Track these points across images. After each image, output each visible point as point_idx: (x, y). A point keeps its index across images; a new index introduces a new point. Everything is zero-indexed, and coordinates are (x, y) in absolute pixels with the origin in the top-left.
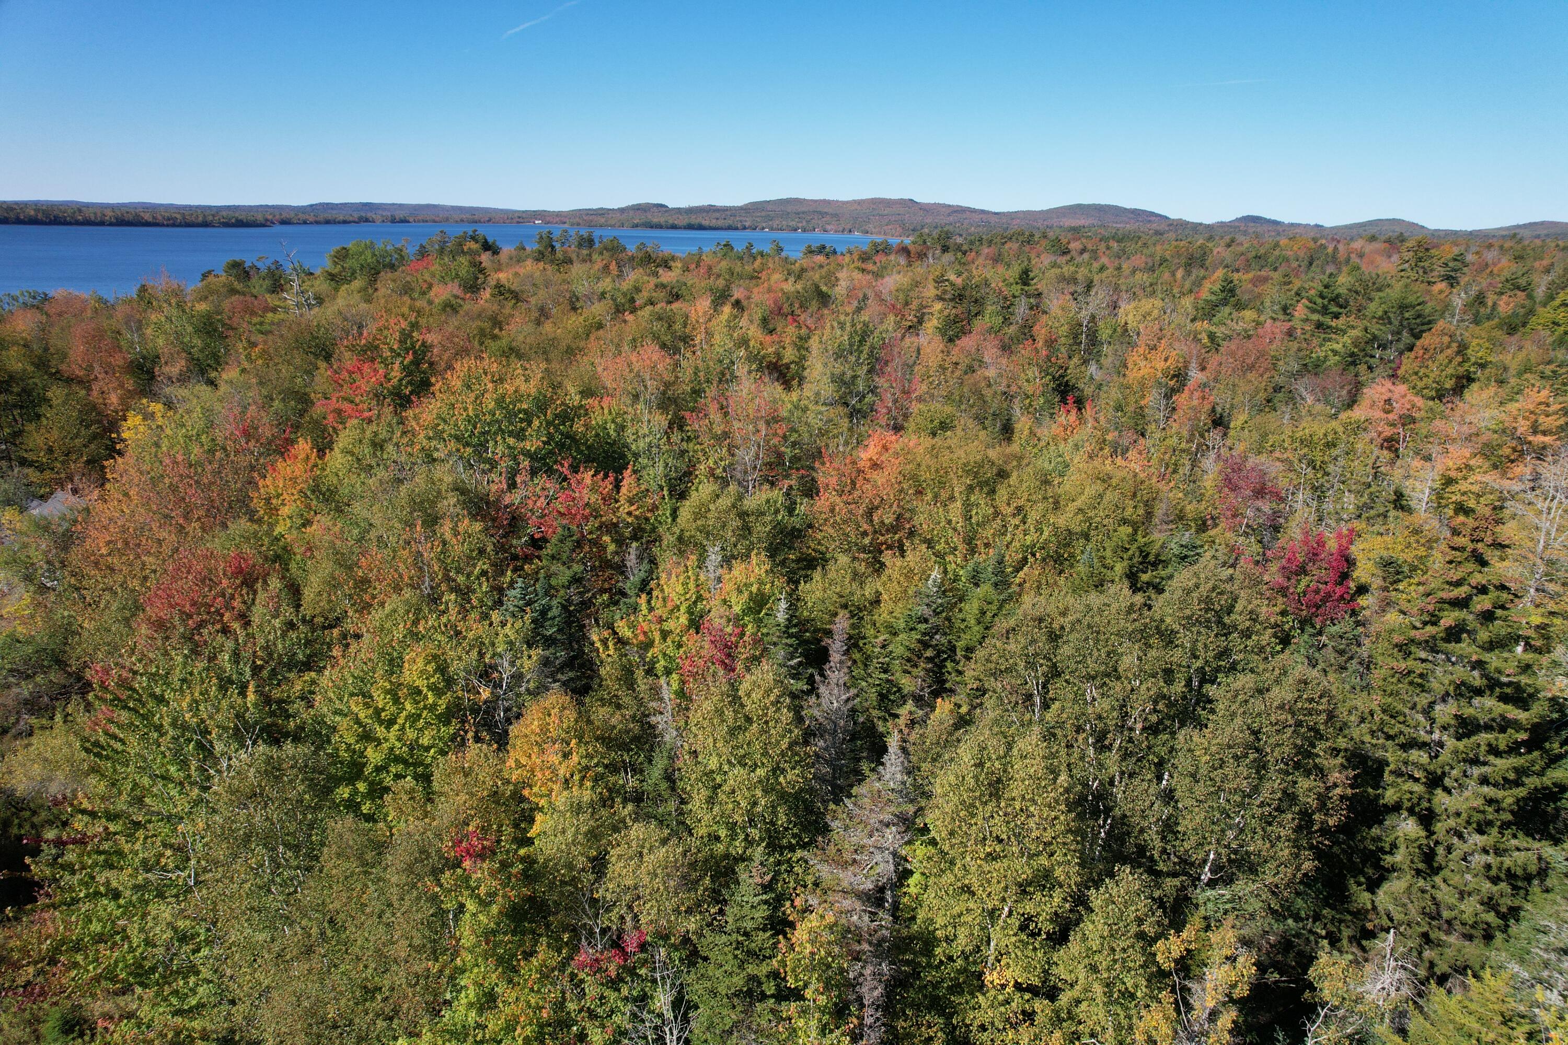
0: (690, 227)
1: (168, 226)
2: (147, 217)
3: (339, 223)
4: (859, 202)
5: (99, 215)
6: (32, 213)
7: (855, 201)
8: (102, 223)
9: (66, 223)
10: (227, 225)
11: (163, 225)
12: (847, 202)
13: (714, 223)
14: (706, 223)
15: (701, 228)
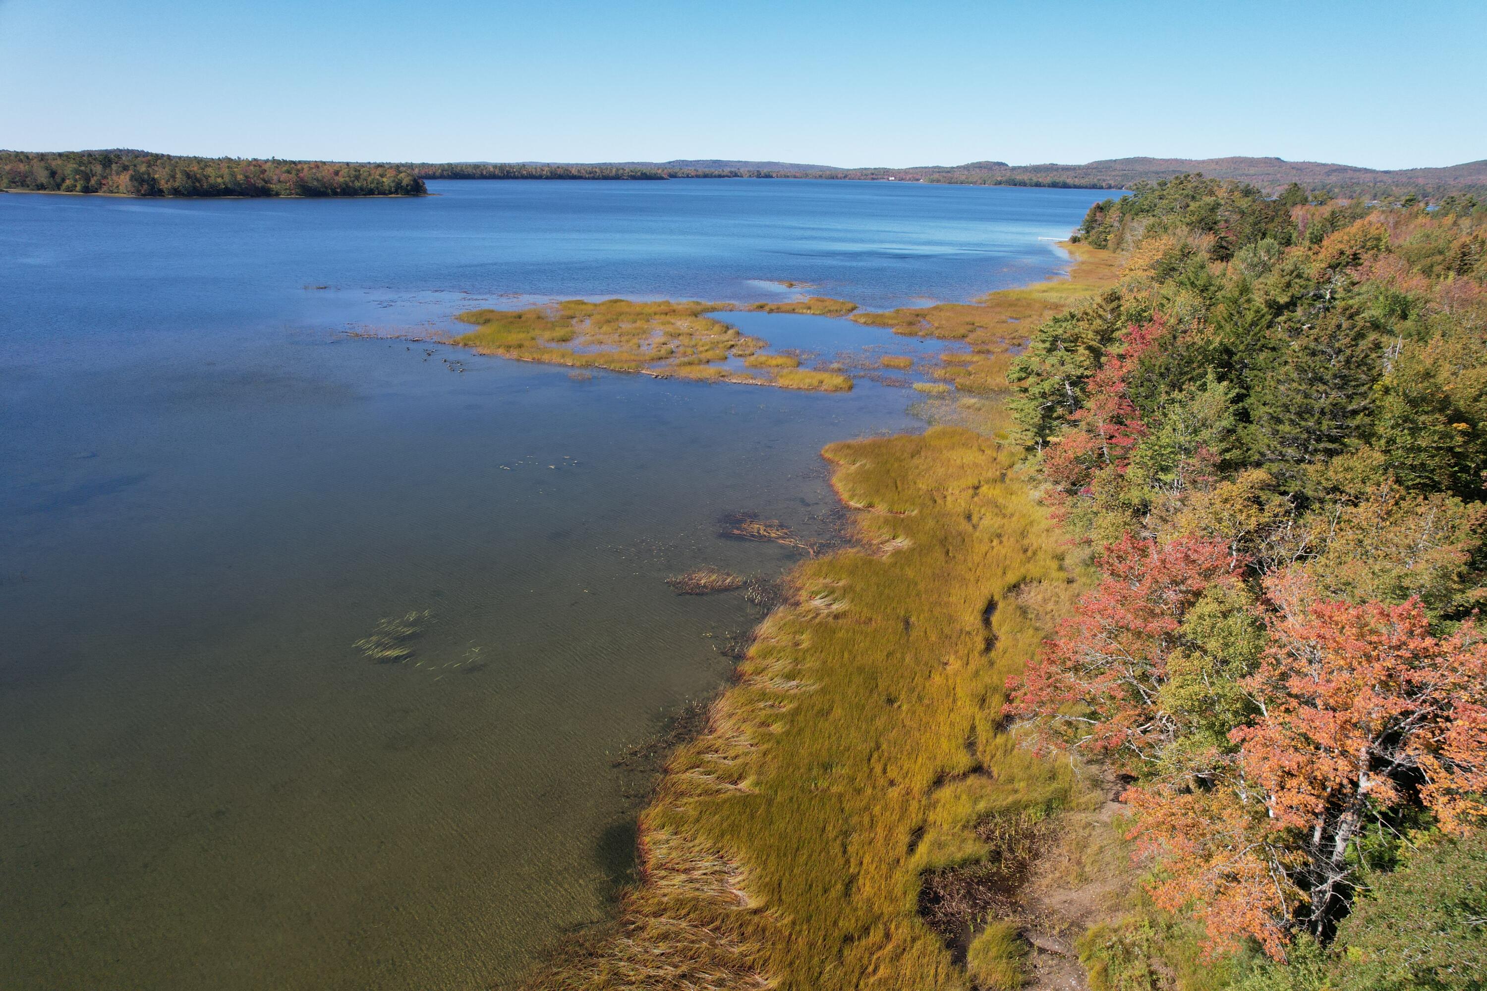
0: (1054, 185)
1: (589, 178)
2: (574, 172)
3: (715, 177)
4: (1217, 162)
5: (539, 170)
6: (492, 169)
7: (1212, 161)
8: (540, 177)
9: (515, 178)
10: (634, 178)
11: (586, 178)
12: (1203, 162)
13: (1077, 182)
14: (1070, 181)
15: (1065, 186)
